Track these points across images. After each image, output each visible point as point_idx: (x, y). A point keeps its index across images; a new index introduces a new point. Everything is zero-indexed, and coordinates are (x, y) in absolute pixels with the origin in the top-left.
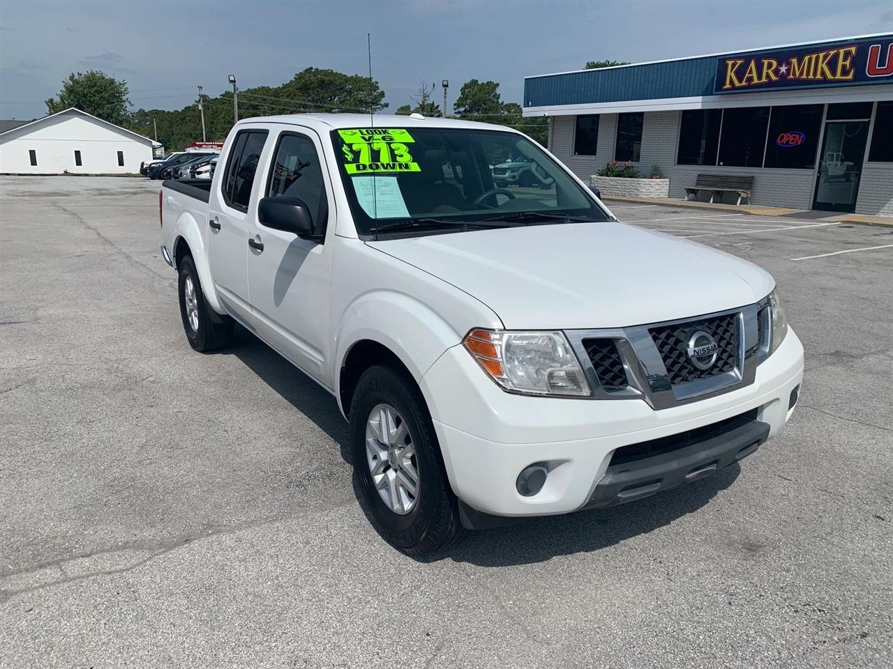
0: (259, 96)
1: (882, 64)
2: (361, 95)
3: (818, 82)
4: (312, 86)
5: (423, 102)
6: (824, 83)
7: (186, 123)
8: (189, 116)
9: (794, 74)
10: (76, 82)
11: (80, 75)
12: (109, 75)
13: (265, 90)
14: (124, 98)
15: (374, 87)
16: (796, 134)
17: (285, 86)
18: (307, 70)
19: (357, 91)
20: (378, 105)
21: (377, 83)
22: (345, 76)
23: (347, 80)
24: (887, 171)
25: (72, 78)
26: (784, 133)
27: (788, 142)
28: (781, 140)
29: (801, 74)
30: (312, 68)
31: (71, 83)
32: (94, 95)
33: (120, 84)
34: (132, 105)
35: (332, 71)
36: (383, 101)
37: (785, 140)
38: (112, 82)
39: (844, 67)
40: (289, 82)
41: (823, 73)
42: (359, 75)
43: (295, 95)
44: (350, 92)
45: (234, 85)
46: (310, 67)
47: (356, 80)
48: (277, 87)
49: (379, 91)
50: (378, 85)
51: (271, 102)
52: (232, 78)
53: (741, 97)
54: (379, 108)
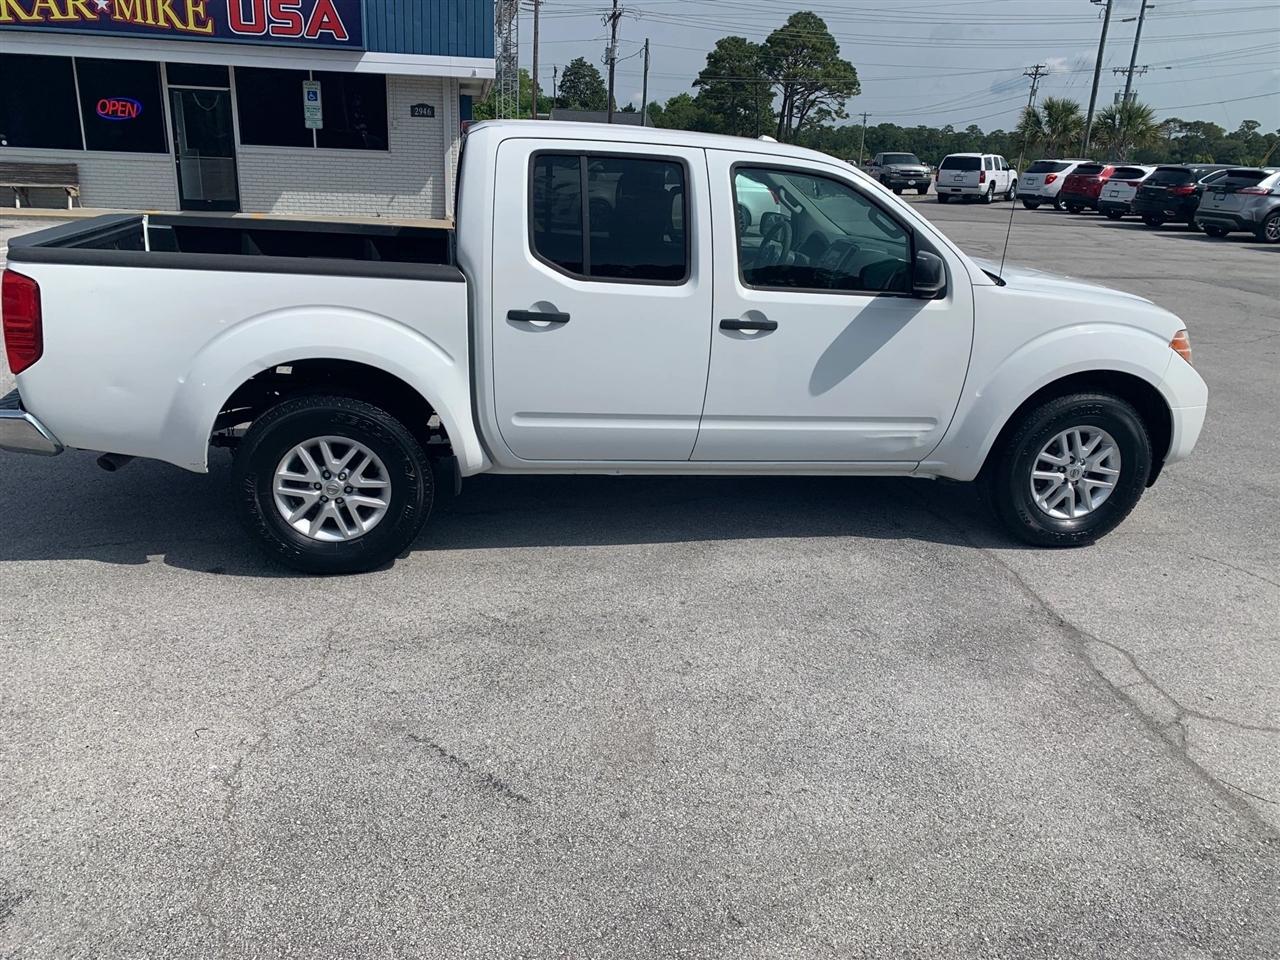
1: (248, 18)
3: (162, 30)
6: (170, 34)
9: (122, 13)
16: (127, 101)
24: (269, 157)
26: (106, 99)
27: (116, 111)
28: (103, 109)
29: (134, 14)
37: (110, 109)
39: (196, 14)
41: (167, 19)
53: (28, 38)
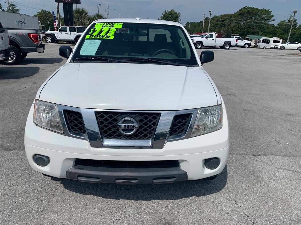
0: (225, 17)
2: (263, 16)
4: (245, 13)
5: (290, 19)
7: (200, 26)
8: (201, 24)
10: (166, 13)
11: (167, 11)
12: (176, 11)
13: (228, 15)
14: (179, 18)
15: (270, 13)
17: (235, 13)
18: (244, 7)
19: (262, 15)
20: (270, 20)
21: (271, 11)
22: (259, 9)
23: (259, 10)
25: (165, 12)
30: (246, 7)
31: (165, 13)
32: (170, 17)
33: (179, 14)
34: (181, 20)
35: (254, 7)
36: (272, 19)
38: (176, 13)
40: (237, 12)
42: (264, 9)
43: (237, 17)
44: (259, 15)
45: (211, 13)
46: (246, 6)
47: (263, 11)
48: (232, 14)
49: (271, 15)
50: (272, 12)
51: (229, 19)
52: (210, 11)
54: (270, 21)
